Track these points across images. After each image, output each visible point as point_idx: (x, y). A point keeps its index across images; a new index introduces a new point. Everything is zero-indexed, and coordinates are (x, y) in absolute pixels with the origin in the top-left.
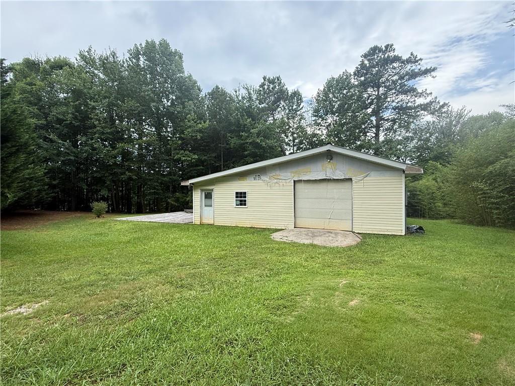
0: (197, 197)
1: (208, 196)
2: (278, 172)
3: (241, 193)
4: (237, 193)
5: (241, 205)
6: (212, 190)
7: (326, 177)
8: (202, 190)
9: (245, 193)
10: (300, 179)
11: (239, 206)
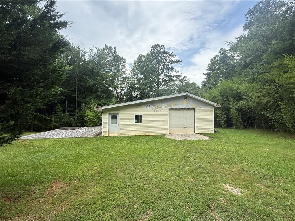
0: (106, 119)
1: (114, 117)
2: (160, 104)
3: (138, 116)
4: (135, 116)
5: (138, 122)
6: (118, 114)
7: (184, 108)
8: (109, 114)
9: (141, 116)
10: (172, 108)
11: (137, 123)
